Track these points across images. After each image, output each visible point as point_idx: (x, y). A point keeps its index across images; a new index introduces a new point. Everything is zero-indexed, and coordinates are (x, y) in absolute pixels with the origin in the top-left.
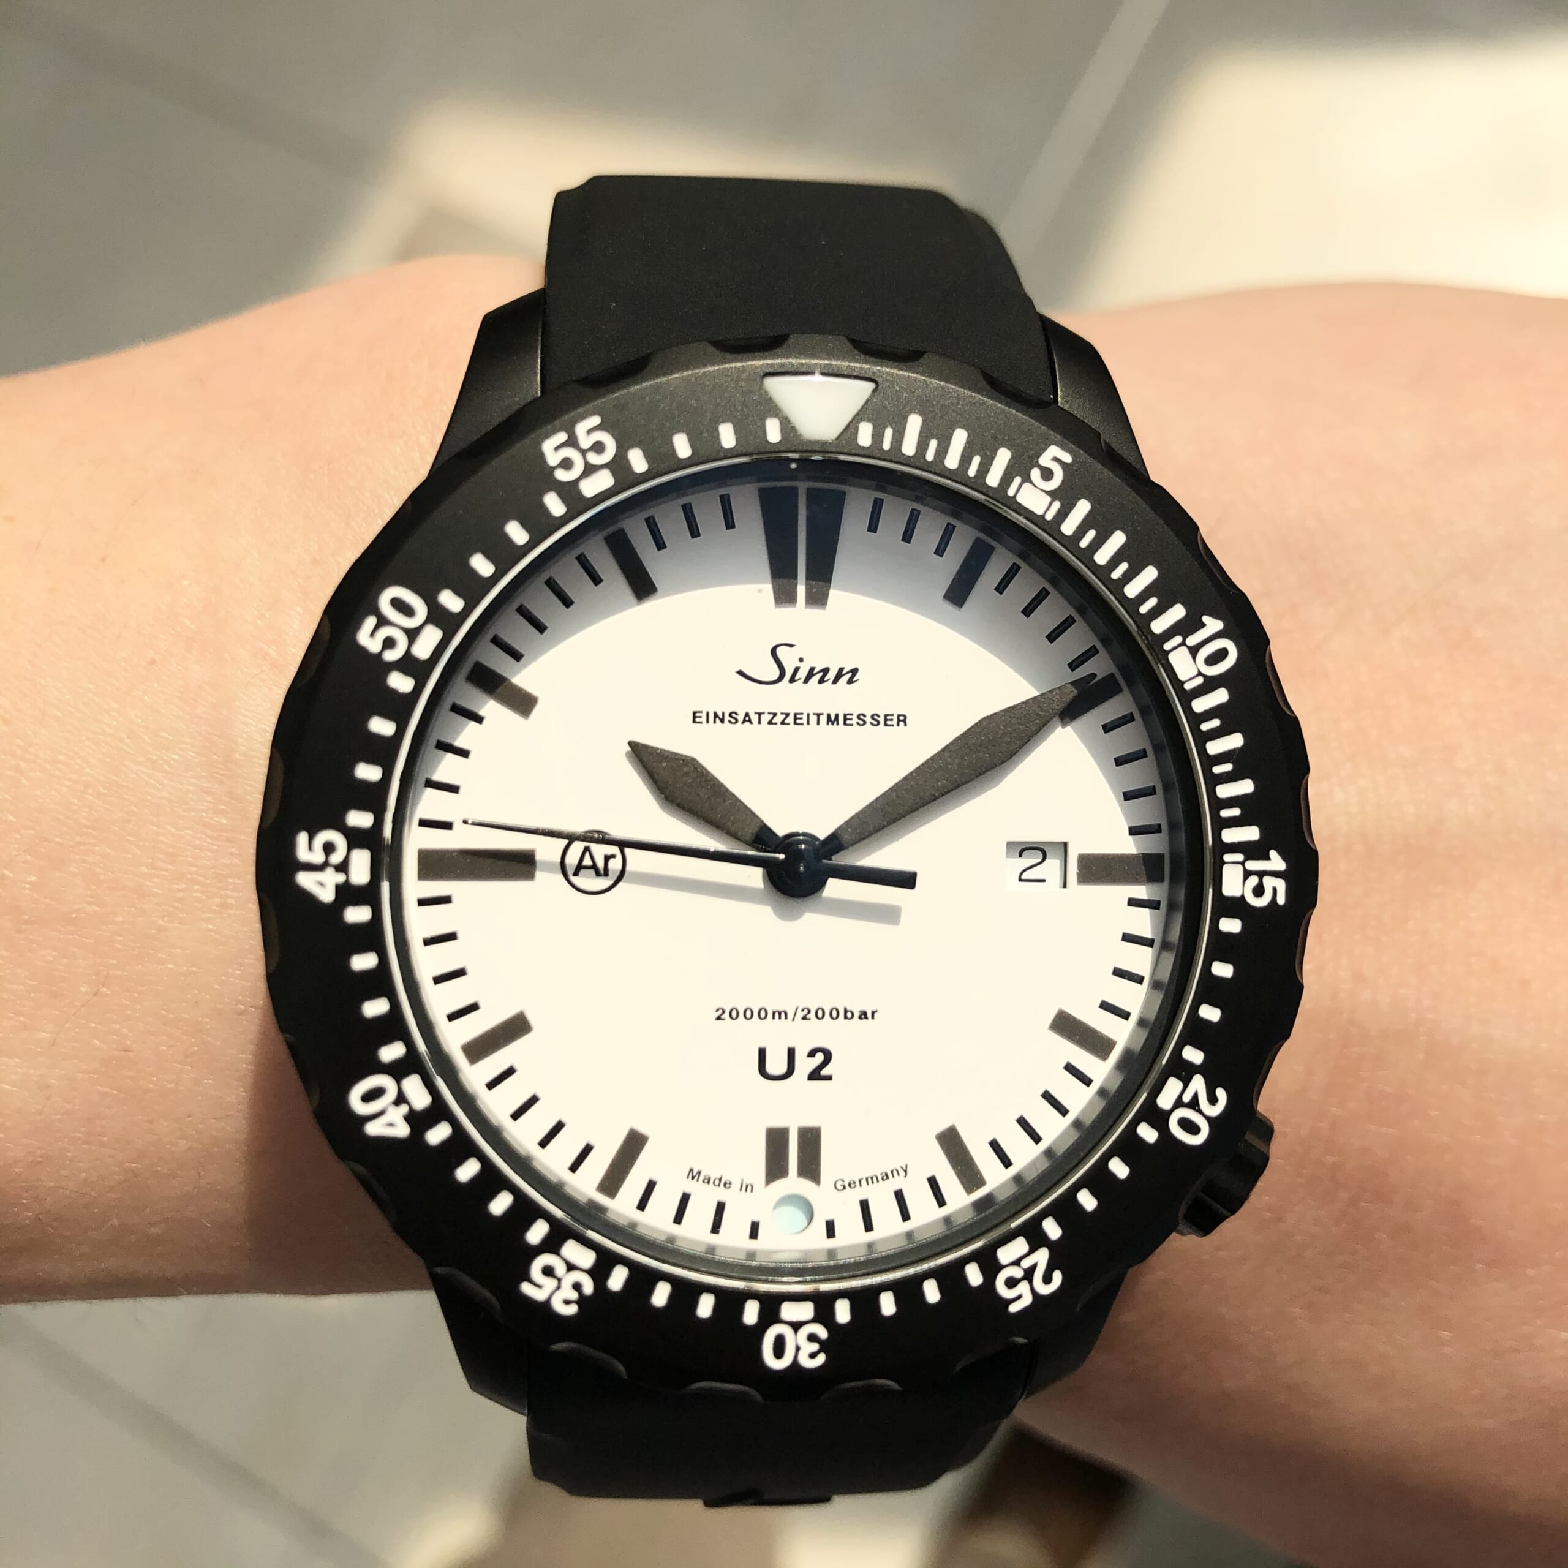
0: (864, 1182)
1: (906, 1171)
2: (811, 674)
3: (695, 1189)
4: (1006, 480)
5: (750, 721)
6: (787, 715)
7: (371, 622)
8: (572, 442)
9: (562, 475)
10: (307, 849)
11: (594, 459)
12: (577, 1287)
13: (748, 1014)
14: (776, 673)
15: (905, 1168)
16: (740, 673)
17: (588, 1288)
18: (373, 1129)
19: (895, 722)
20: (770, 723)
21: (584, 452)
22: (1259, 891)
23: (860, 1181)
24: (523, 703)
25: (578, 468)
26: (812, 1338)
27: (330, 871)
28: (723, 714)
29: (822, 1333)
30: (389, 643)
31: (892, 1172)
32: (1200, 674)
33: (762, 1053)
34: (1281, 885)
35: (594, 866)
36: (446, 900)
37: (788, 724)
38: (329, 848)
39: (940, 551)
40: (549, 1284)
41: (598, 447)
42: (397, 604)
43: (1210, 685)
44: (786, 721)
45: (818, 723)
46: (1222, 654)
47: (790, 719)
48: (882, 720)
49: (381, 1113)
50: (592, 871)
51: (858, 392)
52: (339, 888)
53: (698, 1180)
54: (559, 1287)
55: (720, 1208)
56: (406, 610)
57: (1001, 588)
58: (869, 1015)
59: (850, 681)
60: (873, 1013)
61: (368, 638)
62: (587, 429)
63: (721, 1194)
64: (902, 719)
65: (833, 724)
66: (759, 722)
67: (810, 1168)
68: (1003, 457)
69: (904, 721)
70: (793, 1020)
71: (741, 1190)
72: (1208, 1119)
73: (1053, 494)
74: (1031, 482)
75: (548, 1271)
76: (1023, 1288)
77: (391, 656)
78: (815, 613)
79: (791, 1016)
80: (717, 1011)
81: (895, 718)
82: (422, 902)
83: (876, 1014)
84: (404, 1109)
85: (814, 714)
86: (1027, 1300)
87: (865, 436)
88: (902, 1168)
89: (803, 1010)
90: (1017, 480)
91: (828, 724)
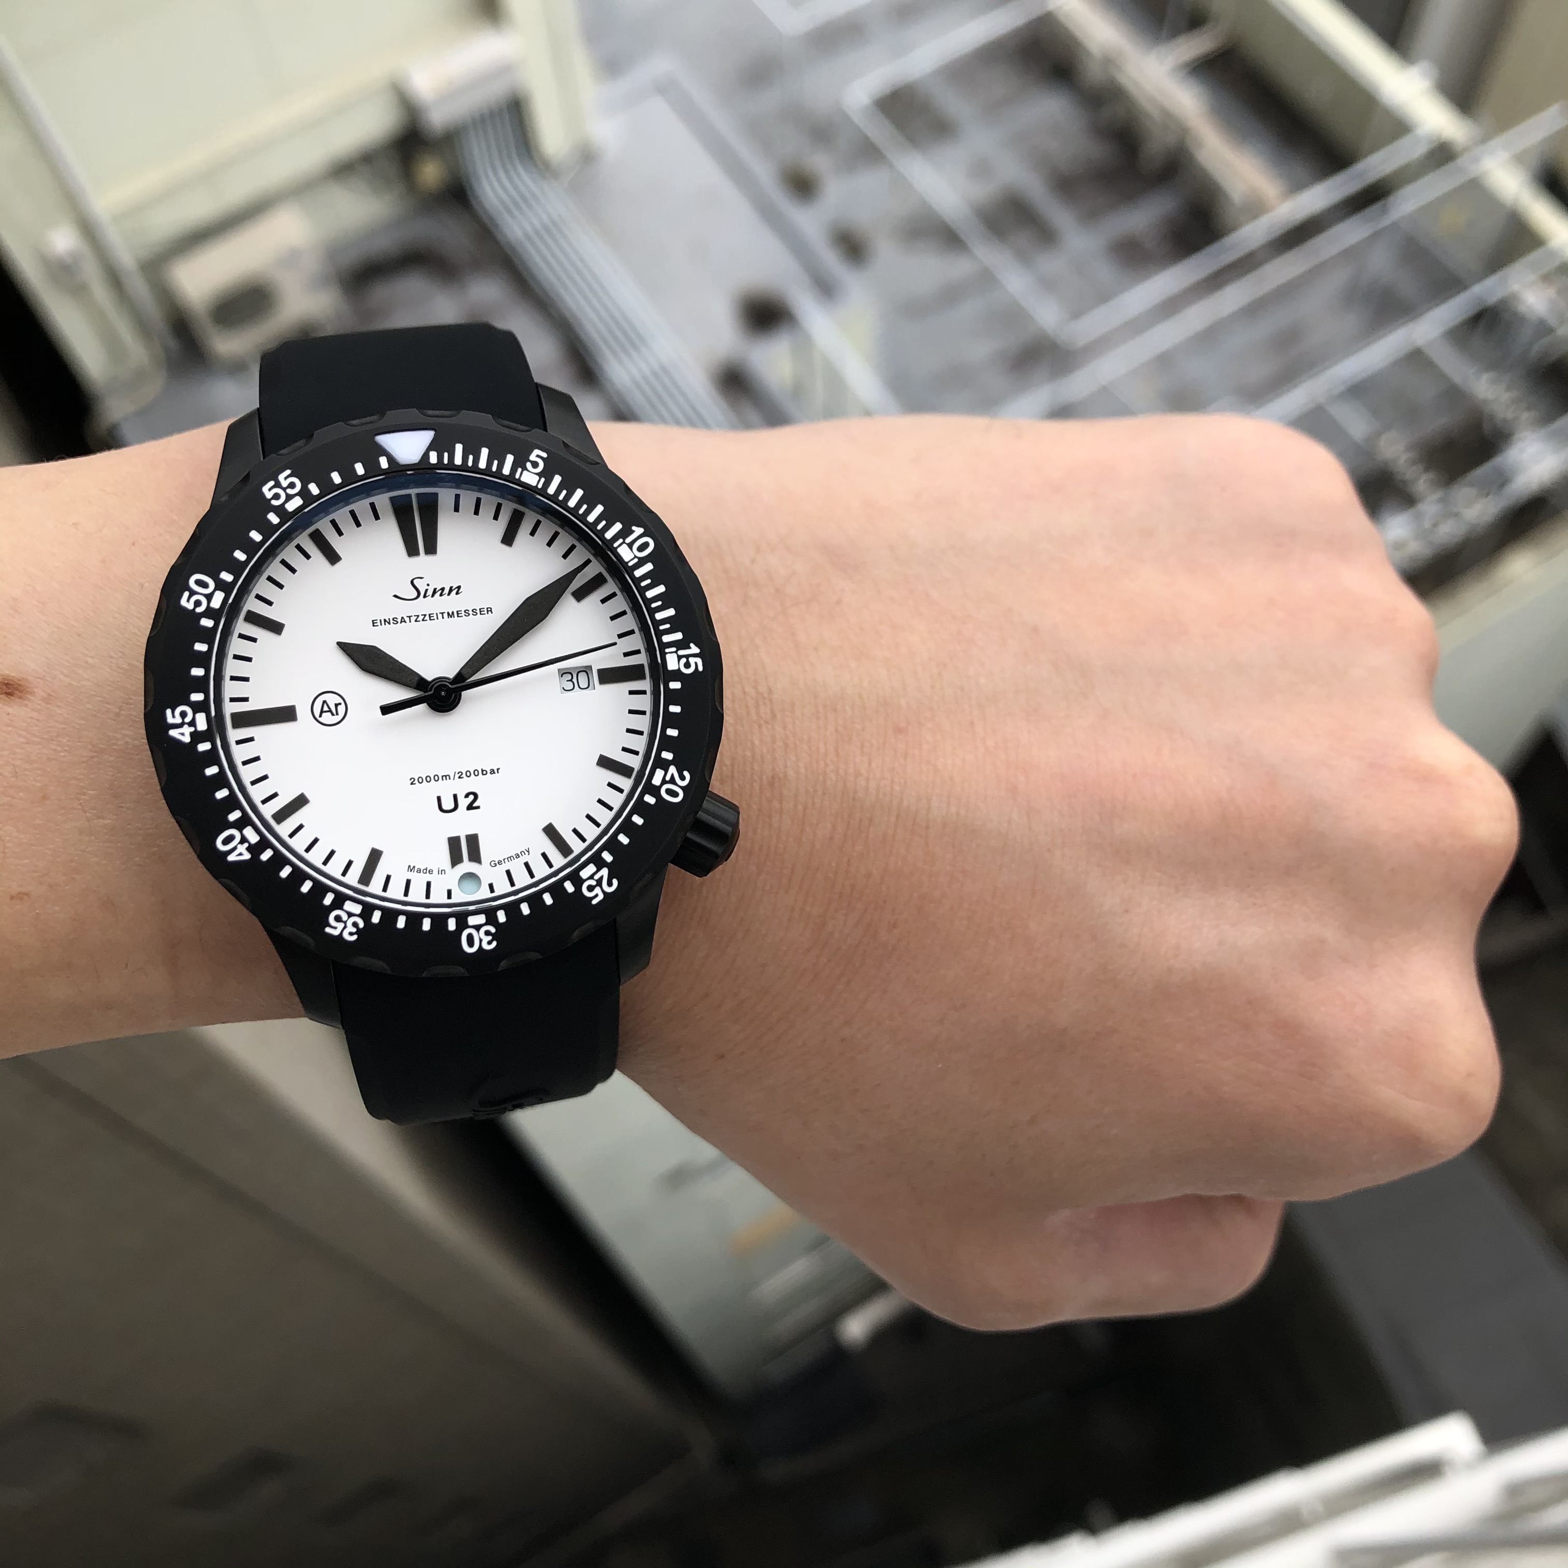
0: (506, 860)
1: (528, 852)
2: (435, 592)
3: (412, 876)
4: (514, 471)
6: (425, 615)
7: (186, 593)
8: (277, 485)
9: (275, 503)
10: (172, 717)
11: (290, 492)
12: (355, 924)
13: (428, 779)
14: (416, 594)
15: (528, 850)
16: (395, 596)
17: (361, 924)
18: (232, 858)
19: (486, 612)
20: (416, 621)
21: (284, 489)
22: (687, 665)
23: (504, 860)
24: (276, 628)
25: (283, 498)
26: (488, 933)
27: (186, 726)
28: (389, 619)
29: (492, 929)
30: (198, 603)
31: (521, 853)
32: (635, 557)
33: (439, 799)
34: (699, 661)
35: (330, 711)
36: (251, 739)
38: (183, 715)
39: (496, 518)
40: (340, 926)
41: (292, 486)
42: (199, 583)
43: (641, 562)
44: (425, 619)
45: (443, 618)
46: (646, 545)
47: (427, 618)
48: (478, 611)
49: (235, 849)
50: (329, 714)
51: (426, 436)
52: (192, 734)
53: (414, 872)
54: (345, 927)
55: (429, 884)
56: (204, 585)
57: (532, 533)
58: (496, 771)
59: (457, 593)
61: (186, 602)
62: (284, 477)
63: (428, 877)
64: (489, 610)
65: (451, 617)
66: (410, 622)
67: (475, 856)
68: (510, 459)
69: (491, 611)
70: (454, 779)
71: (439, 874)
73: (540, 475)
74: (527, 470)
75: (338, 919)
76: (597, 890)
77: (199, 610)
78: (431, 558)
79: (452, 777)
80: (411, 779)
81: (485, 610)
82: (238, 742)
83: (499, 771)
84: (246, 845)
85: (440, 613)
86: (601, 897)
87: (433, 459)
88: (526, 850)
89: (458, 773)
90: (520, 470)
91: (448, 618)
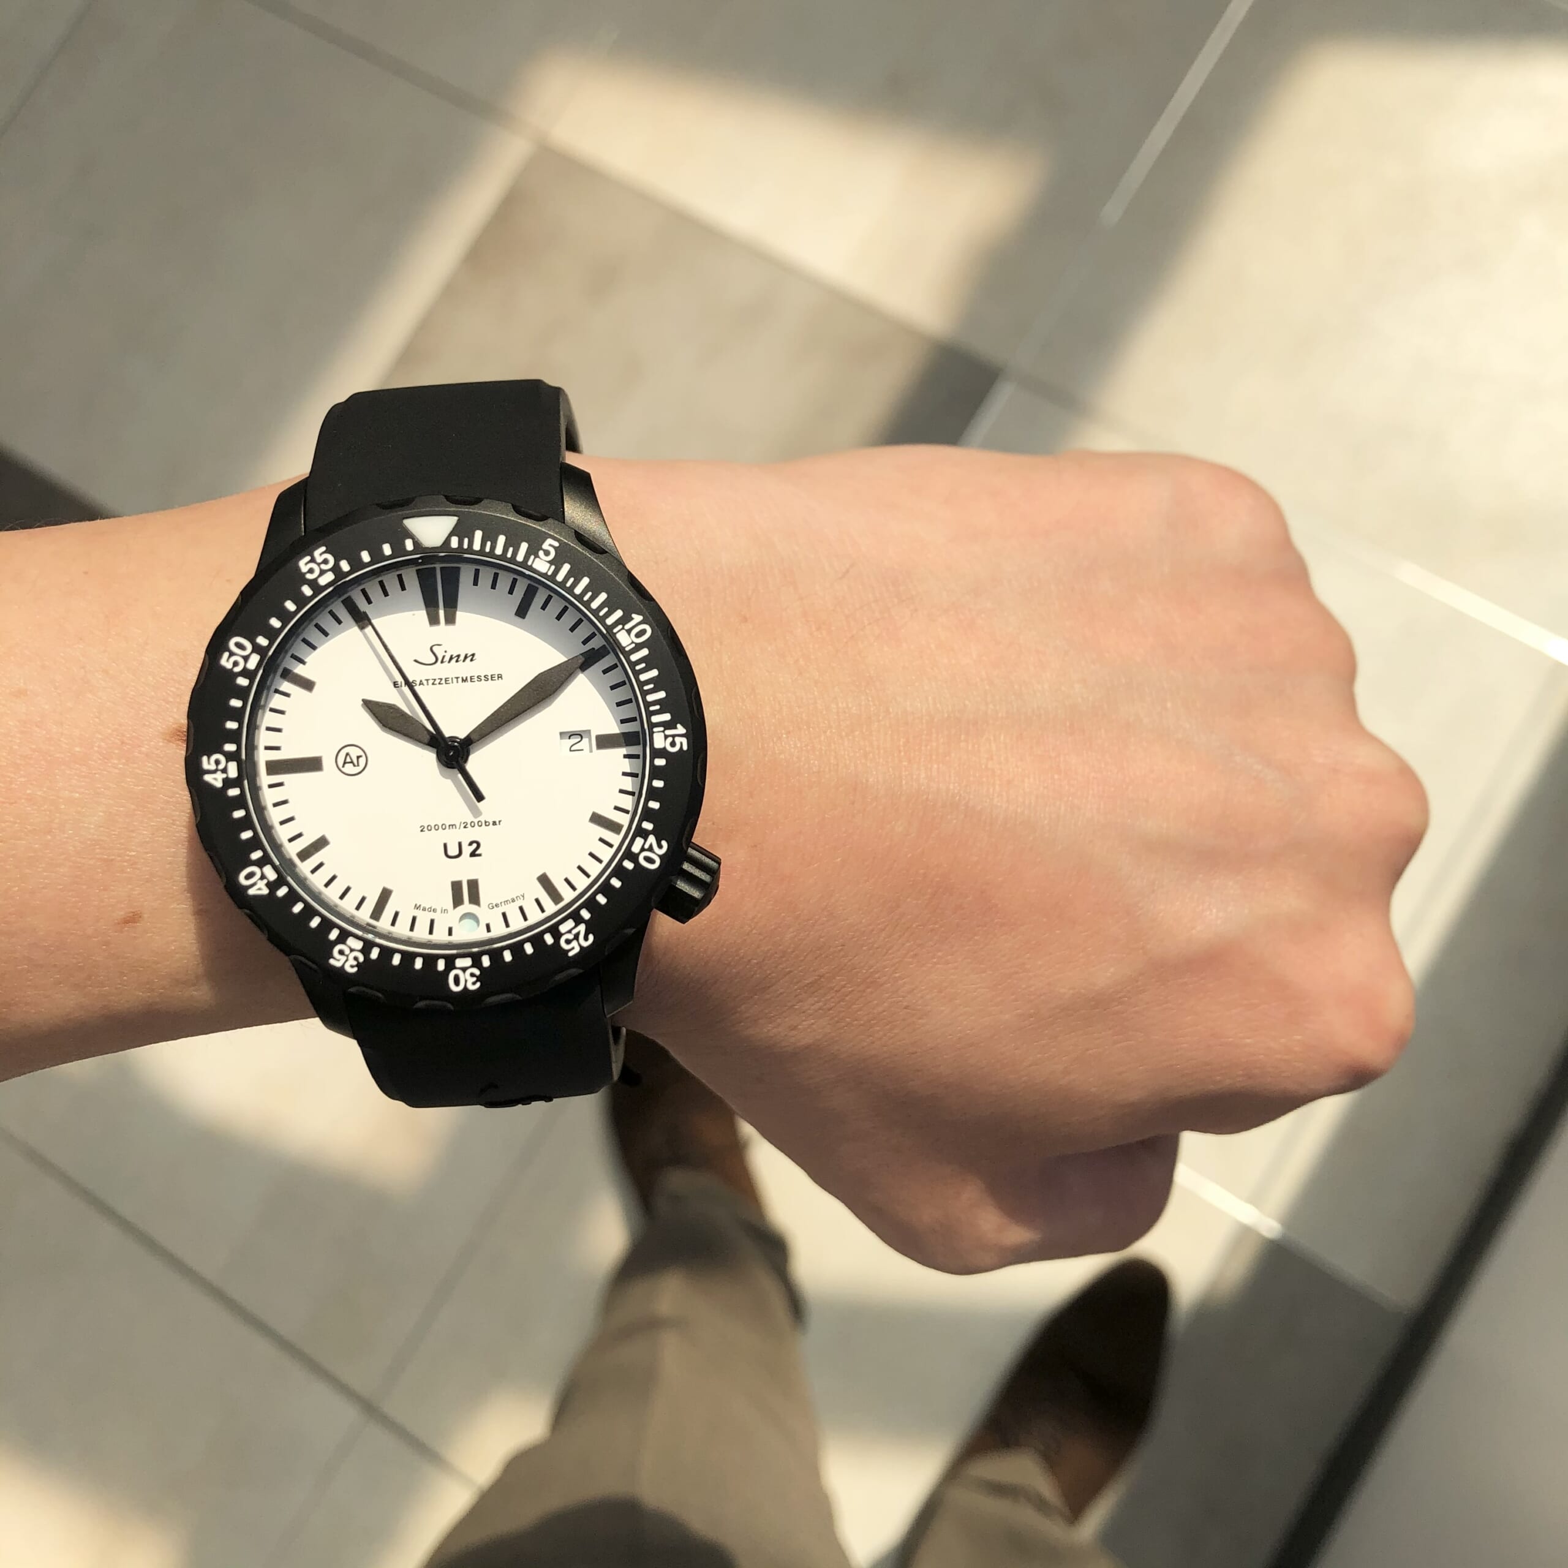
0: (503, 904)
1: (523, 896)
2: (451, 658)
3: (419, 913)
4: (527, 557)
5: (423, 684)
6: (441, 679)
7: (226, 655)
8: (313, 560)
9: (309, 576)
10: (207, 763)
11: (324, 567)
12: (356, 959)
13: (437, 827)
14: (434, 660)
16: (416, 661)
17: (361, 959)
18: (252, 892)
19: (496, 678)
20: (433, 684)
21: (319, 564)
22: (673, 744)
23: (501, 903)
24: (307, 685)
25: (317, 572)
26: (472, 975)
27: (219, 773)
29: (477, 972)
30: (236, 664)
31: (515, 898)
32: (633, 642)
33: (445, 846)
34: (684, 741)
35: (352, 762)
37: (442, 684)
38: (217, 762)
39: (511, 592)
40: (343, 958)
41: (326, 562)
42: (238, 645)
43: (638, 647)
44: (441, 682)
45: (457, 682)
46: (643, 632)
47: (443, 681)
48: (490, 678)
49: (255, 884)
50: (351, 765)
51: (449, 522)
52: (224, 781)
53: (418, 909)
54: (347, 960)
55: (432, 922)
56: (242, 647)
57: (544, 608)
58: (497, 823)
59: (472, 660)
60: (500, 822)
61: (226, 662)
62: (319, 553)
63: (432, 915)
64: (500, 677)
65: (465, 682)
66: (428, 684)
67: (475, 899)
68: (524, 546)
69: (501, 677)
70: (459, 829)
71: (442, 913)
72: (659, 856)
73: (551, 562)
74: (539, 557)
75: (341, 952)
76: (574, 944)
77: (237, 670)
78: (450, 627)
79: (458, 827)
80: (421, 827)
81: (496, 676)
82: (271, 786)
83: (501, 823)
84: (265, 881)
85: (455, 678)
86: (577, 950)
87: (454, 543)
88: (521, 895)
89: (464, 824)
90: (532, 557)
91: (463, 682)
